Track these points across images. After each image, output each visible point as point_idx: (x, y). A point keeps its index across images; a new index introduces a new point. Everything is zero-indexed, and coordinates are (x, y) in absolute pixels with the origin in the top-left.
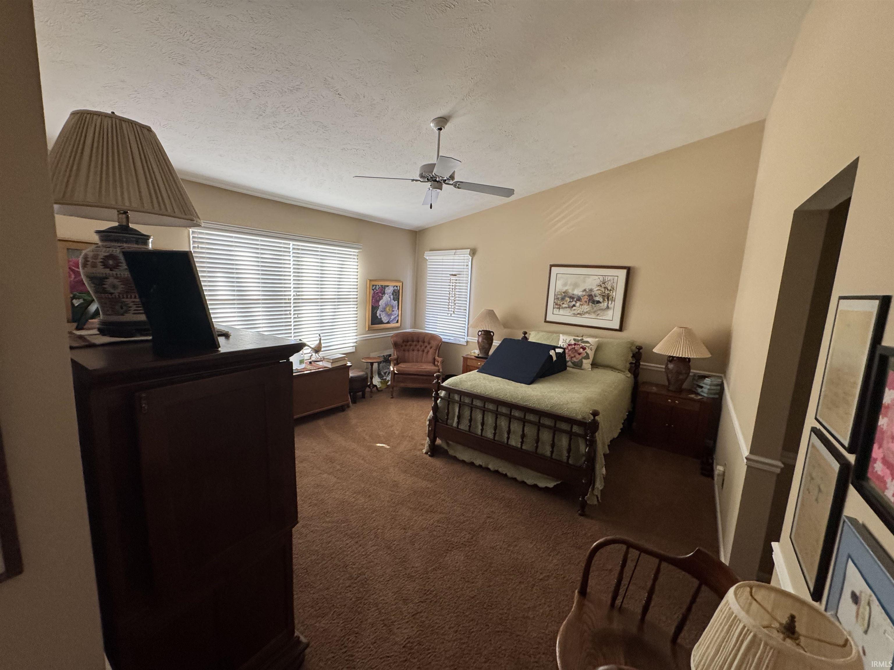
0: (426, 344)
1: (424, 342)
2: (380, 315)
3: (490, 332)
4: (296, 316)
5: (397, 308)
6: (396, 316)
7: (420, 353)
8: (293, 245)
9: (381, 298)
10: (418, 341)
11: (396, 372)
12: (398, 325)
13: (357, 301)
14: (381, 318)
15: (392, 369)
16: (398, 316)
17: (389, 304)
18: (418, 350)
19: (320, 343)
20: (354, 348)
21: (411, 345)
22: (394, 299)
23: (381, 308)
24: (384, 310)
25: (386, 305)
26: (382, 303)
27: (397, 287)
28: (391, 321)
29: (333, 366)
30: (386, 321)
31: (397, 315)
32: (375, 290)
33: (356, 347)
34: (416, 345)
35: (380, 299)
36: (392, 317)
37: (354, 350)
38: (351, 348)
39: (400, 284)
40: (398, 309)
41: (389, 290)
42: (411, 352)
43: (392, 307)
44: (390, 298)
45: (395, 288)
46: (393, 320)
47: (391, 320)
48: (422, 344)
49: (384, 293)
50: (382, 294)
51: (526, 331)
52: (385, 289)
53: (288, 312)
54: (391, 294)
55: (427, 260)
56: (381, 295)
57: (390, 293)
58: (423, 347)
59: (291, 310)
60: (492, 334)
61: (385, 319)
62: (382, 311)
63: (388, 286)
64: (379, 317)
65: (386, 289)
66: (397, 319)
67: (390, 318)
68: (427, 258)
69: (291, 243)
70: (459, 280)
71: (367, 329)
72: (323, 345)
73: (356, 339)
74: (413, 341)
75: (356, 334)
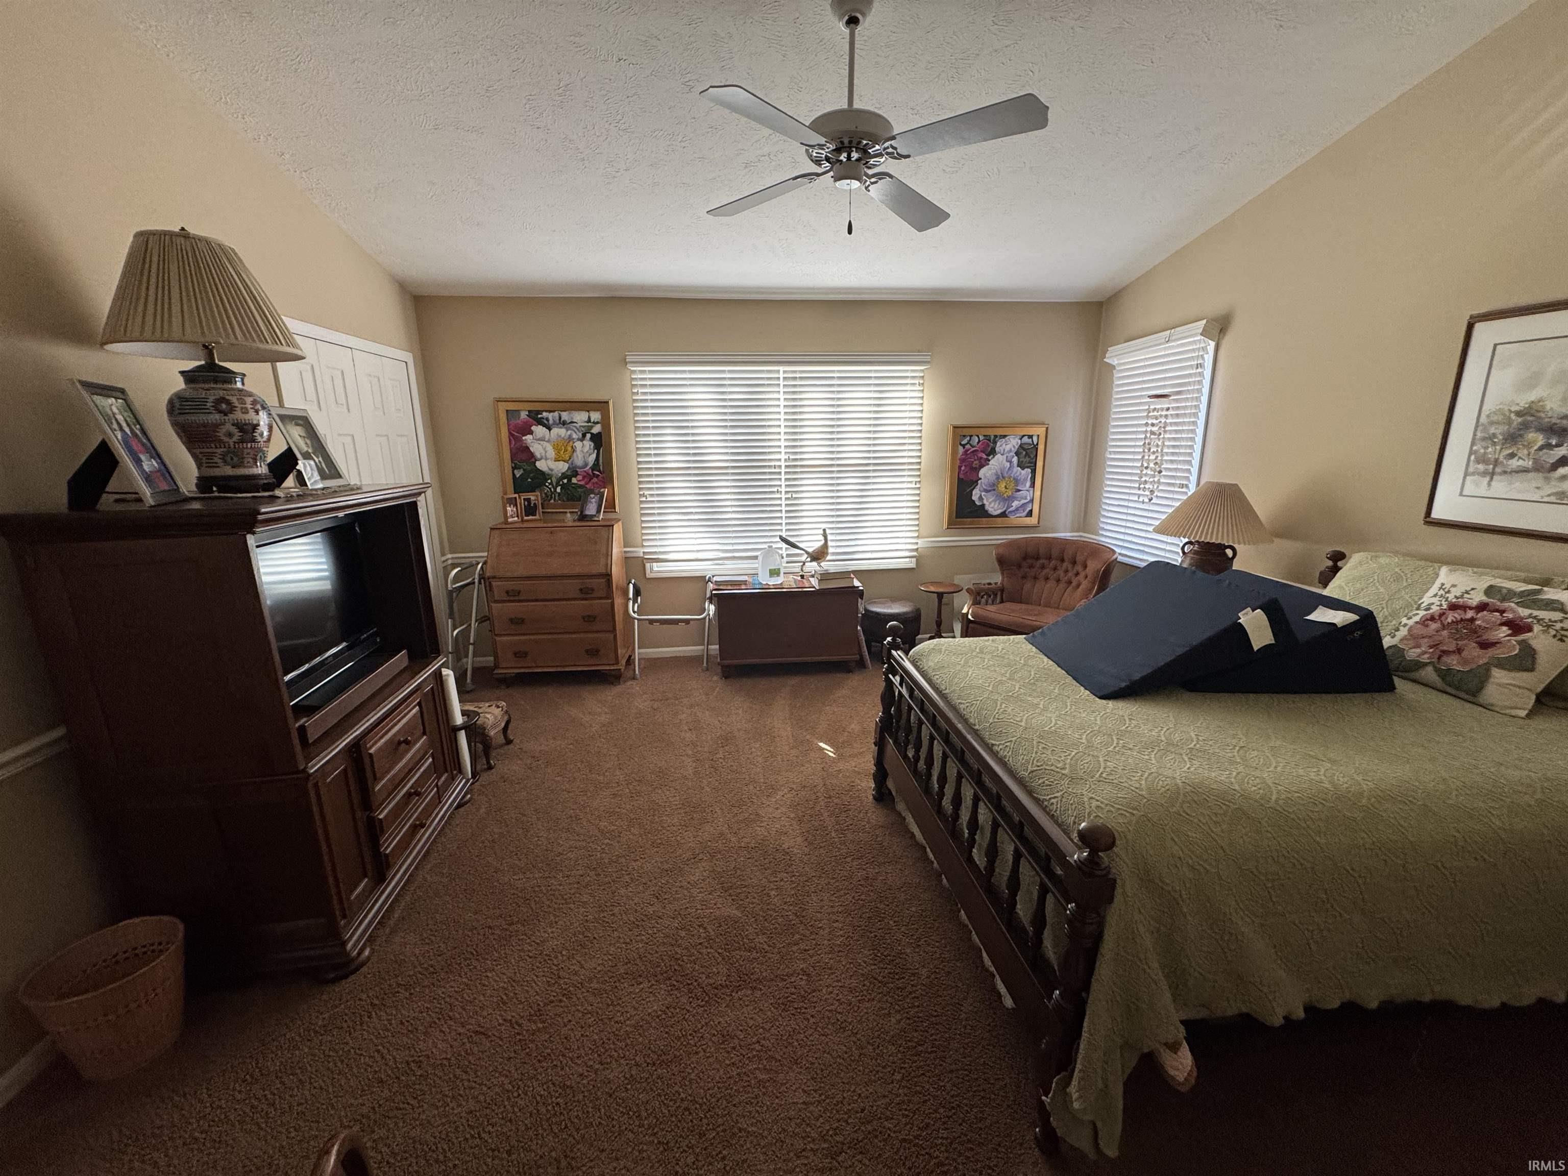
0: (1079, 568)
1: (1074, 563)
2: (981, 498)
3: (1222, 547)
4: (789, 496)
5: (1028, 484)
6: (1023, 501)
7: (1062, 585)
8: (785, 372)
9: (984, 463)
10: (1063, 560)
11: (970, 617)
12: (1033, 520)
13: (919, 469)
14: (983, 505)
15: (965, 611)
16: (1032, 501)
17: (1005, 475)
18: (1058, 581)
19: (825, 546)
20: (914, 560)
21: (1043, 567)
22: (1021, 465)
23: (982, 483)
24: (992, 488)
25: (998, 478)
26: (986, 473)
27: (1031, 437)
28: (1010, 512)
29: (822, 587)
30: (999, 512)
31: (1029, 498)
32: (968, 446)
33: (917, 560)
34: (1055, 569)
35: (982, 466)
36: (1015, 504)
37: (913, 565)
38: (908, 560)
39: (1041, 431)
40: (1033, 485)
41: (1010, 445)
42: (1039, 585)
43: (1017, 481)
44: (1011, 462)
45: (1026, 439)
46: (1017, 509)
47: (1011, 509)
48: (1070, 566)
49: (993, 452)
50: (988, 455)
51: (1343, 550)
52: (995, 443)
53: (775, 489)
54: (1013, 454)
55: (1114, 367)
56: (985, 457)
57: (1010, 451)
58: (1070, 574)
59: (780, 486)
60: (1229, 552)
61: (993, 507)
62: (986, 491)
63: (1005, 436)
64: (978, 503)
65: (998, 444)
66: (1029, 509)
67: (1009, 506)
68: (1114, 362)
69: (781, 368)
70: (1178, 408)
71: (945, 526)
72: (831, 550)
73: (917, 543)
74: (1050, 558)
75: (916, 534)
